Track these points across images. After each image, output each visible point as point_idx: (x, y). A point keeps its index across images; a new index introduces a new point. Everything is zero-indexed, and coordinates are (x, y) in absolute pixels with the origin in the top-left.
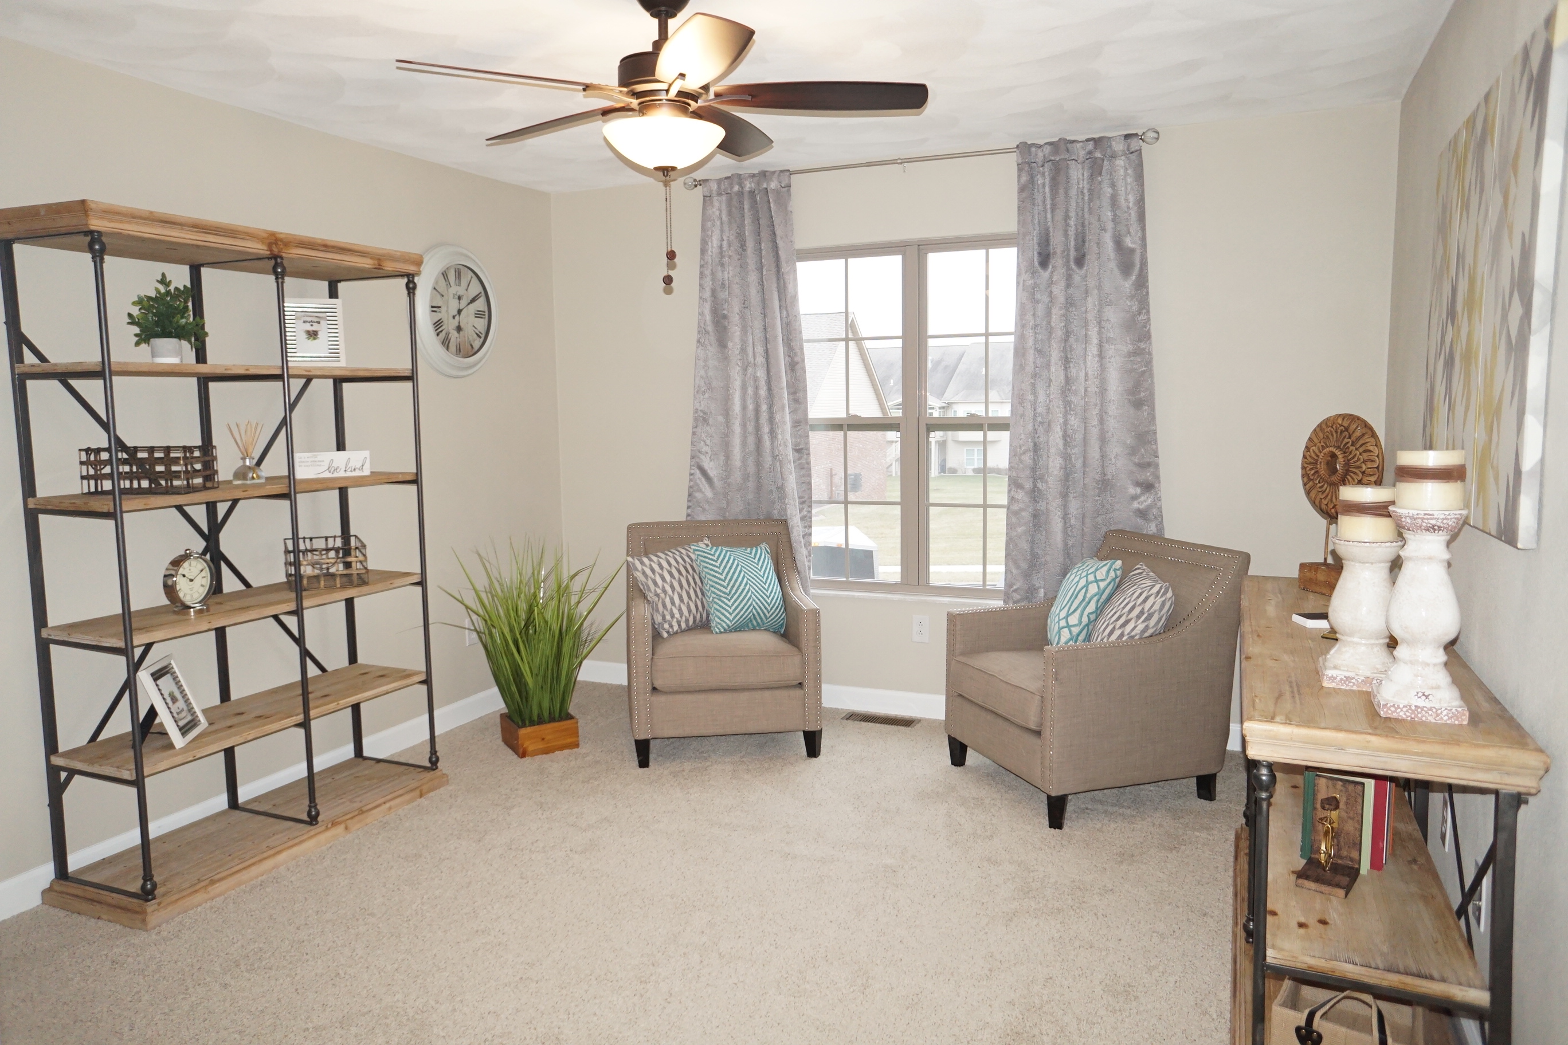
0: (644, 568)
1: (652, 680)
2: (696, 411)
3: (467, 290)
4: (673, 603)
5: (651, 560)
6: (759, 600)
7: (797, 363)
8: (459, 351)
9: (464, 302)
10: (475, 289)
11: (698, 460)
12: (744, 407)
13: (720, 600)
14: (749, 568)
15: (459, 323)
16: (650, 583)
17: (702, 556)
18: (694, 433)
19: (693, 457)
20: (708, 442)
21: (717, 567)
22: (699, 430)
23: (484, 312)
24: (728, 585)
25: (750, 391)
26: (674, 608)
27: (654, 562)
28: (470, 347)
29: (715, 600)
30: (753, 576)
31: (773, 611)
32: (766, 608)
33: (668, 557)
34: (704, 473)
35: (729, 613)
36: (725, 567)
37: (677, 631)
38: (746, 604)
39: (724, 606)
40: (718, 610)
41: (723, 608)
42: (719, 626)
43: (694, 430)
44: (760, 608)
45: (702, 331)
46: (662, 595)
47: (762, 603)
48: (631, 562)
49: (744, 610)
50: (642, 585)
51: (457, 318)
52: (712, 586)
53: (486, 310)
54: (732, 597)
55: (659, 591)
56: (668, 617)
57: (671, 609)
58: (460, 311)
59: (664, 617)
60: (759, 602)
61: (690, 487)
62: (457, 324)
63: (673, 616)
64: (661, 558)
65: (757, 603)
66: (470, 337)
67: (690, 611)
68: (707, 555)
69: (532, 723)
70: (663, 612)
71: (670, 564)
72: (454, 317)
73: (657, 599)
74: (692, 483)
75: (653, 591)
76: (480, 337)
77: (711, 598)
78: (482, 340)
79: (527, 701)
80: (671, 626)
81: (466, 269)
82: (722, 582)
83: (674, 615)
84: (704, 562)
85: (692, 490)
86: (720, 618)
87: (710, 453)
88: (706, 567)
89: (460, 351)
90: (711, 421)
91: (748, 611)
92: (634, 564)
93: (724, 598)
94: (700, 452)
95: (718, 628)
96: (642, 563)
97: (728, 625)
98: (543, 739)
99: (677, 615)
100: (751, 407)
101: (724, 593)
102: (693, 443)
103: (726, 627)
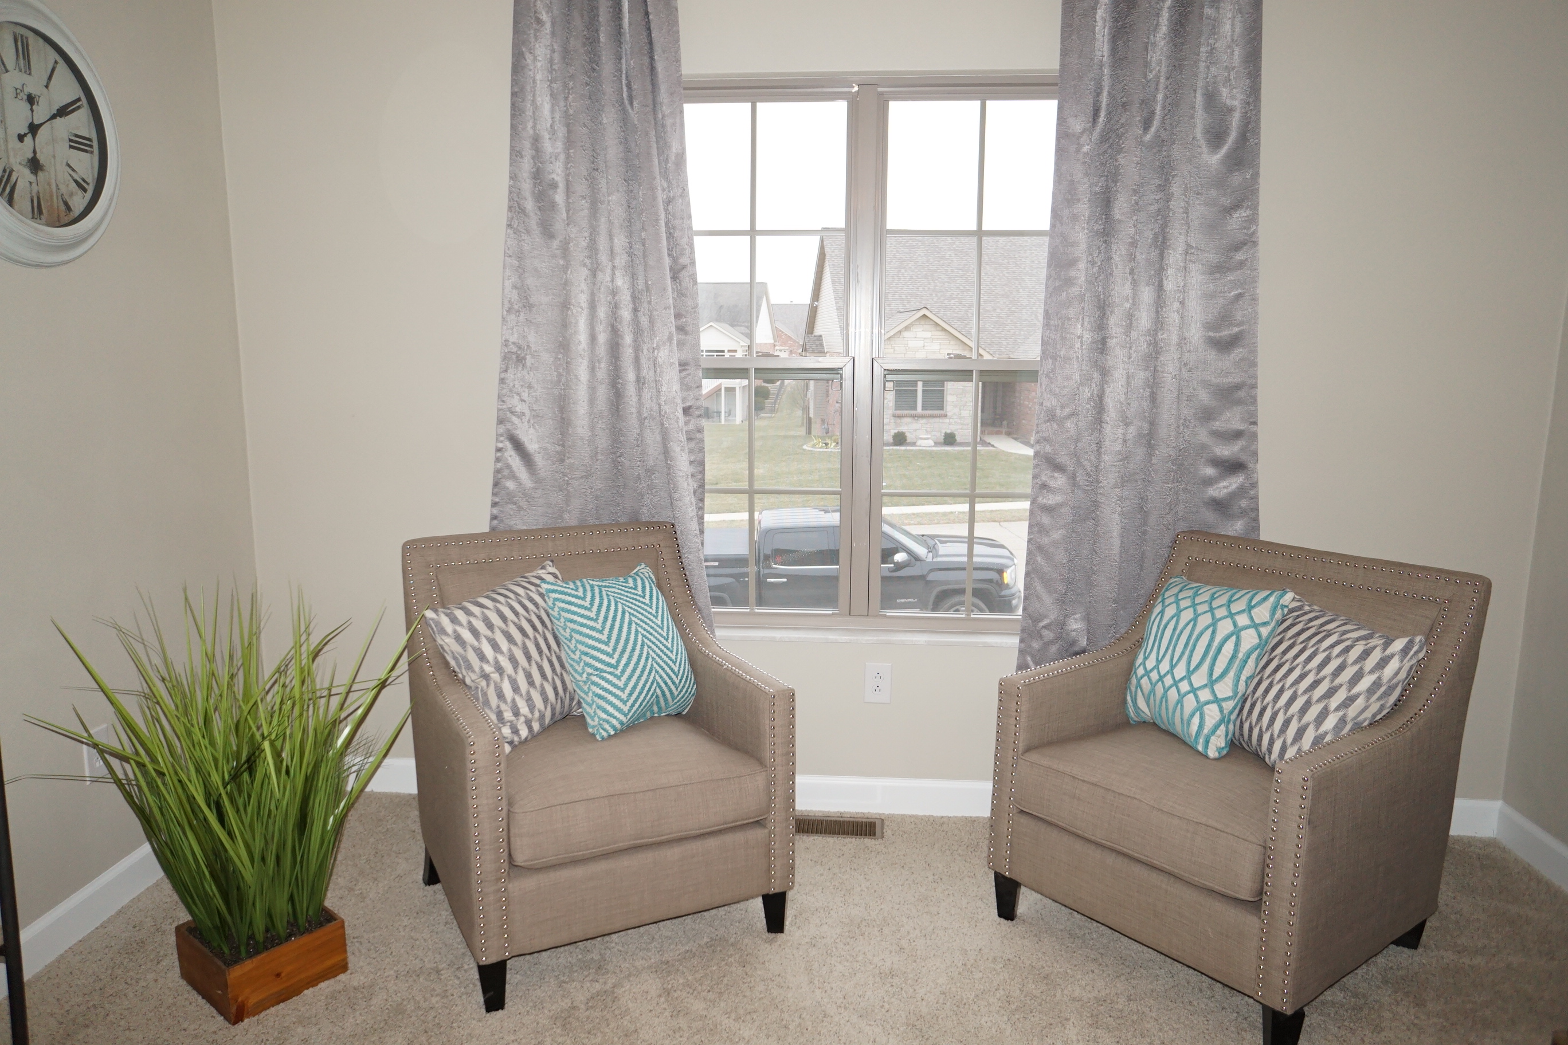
0: (459, 629)
1: (510, 855)
2: (506, 343)
3: (47, 87)
4: (516, 689)
5: (468, 613)
6: (663, 669)
7: (684, 267)
8: (37, 211)
9: (41, 114)
10: (65, 90)
11: (509, 426)
12: (593, 338)
13: (603, 678)
14: (640, 616)
15: (35, 152)
16: (472, 656)
17: (563, 601)
18: (502, 381)
19: (500, 422)
20: (525, 395)
21: (592, 619)
22: (510, 375)
23: (90, 140)
24: (614, 650)
25: (602, 312)
26: (518, 699)
27: (475, 616)
28: (63, 207)
29: (594, 678)
30: (649, 629)
31: (682, 684)
32: (674, 683)
33: (498, 605)
34: (518, 446)
35: (622, 700)
36: (606, 618)
37: (526, 738)
38: (646, 682)
39: (611, 688)
40: (600, 697)
41: (610, 693)
42: (607, 726)
43: (503, 375)
44: (666, 684)
45: (516, 207)
46: (495, 676)
47: (668, 675)
48: (432, 619)
49: (645, 692)
50: (455, 658)
51: (28, 139)
52: (586, 654)
53: (94, 136)
54: (623, 671)
55: (488, 669)
56: (508, 715)
57: (514, 700)
58: (34, 129)
59: (500, 714)
60: (664, 676)
61: (498, 471)
62: (30, 155)
63: (516, 713)
64: (487, 608)
65: (661, 677)
66: (61, 187)
67: (546, 700)
68: (573, 600)
69: (256, 948)
70: (498, 707)
71: (504, 618)
72: (21, 138)
73: (484, 683)
74: (499, 465)
75: (477, 669)
76: (85, 190)
77: (585, 675)
78: (89, 195)
79: (241, 909)
80: (515, 731)
81: (41, 41)
82: (603, 647)
83: (518, 709)
84: (568, 611)
85: (500, 476)
86: (605, 711)
87: (527, 412)
88: (572, 621)
89: (40, 212)
90: (529, 361)
91: (651, 693)
92: (438, 624)
93: (609, 673)
94: (512, 412)
95: (604, 730)
96: (454, 620)
97: (622, 723)
98: (278, 975)
99: (524, 710)
100: (602, 338)
101: (608, 665)
102: (501, 399)
103: (618, 726)
